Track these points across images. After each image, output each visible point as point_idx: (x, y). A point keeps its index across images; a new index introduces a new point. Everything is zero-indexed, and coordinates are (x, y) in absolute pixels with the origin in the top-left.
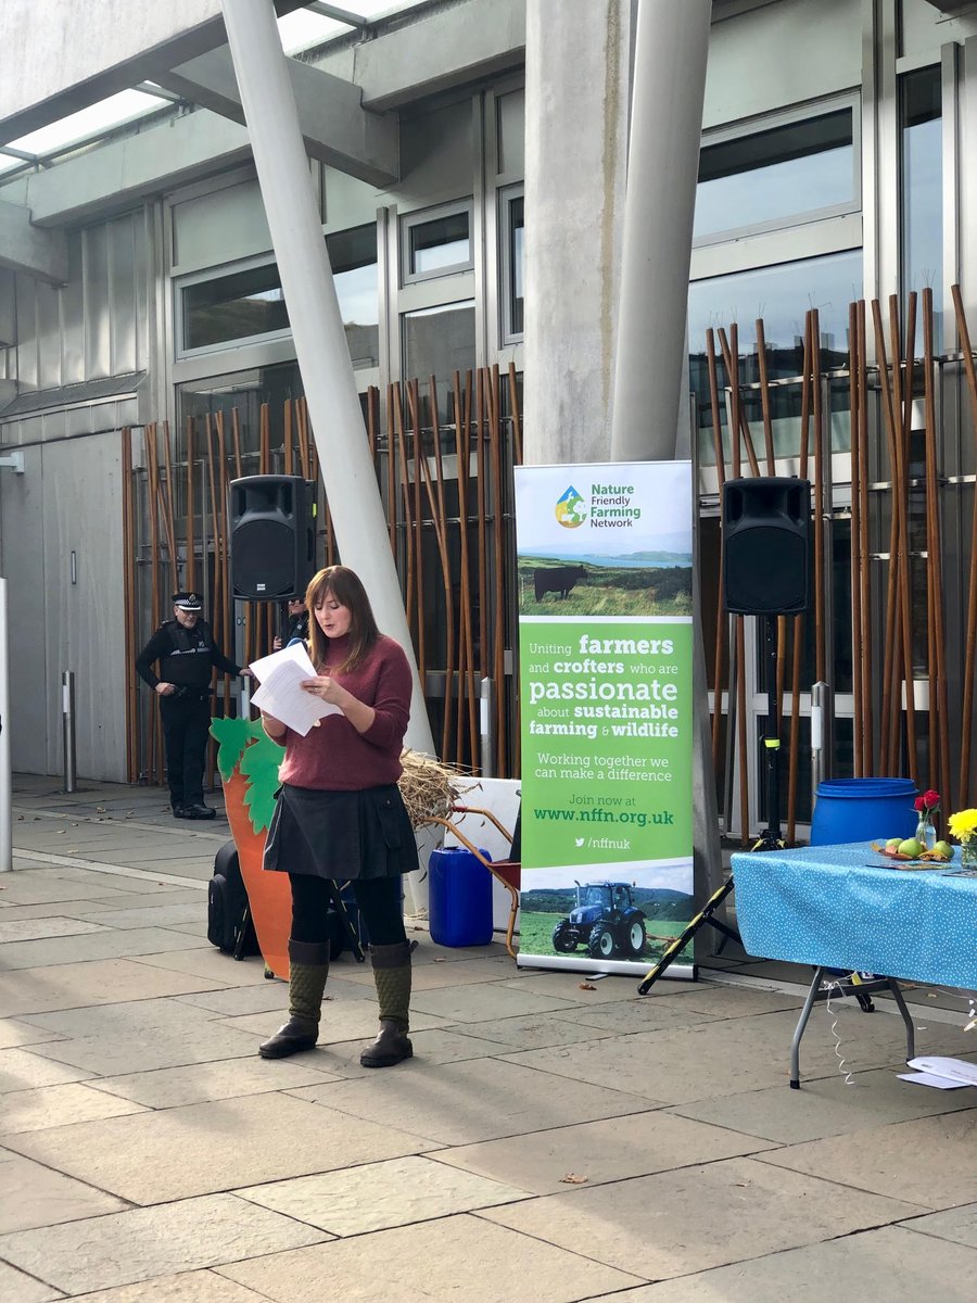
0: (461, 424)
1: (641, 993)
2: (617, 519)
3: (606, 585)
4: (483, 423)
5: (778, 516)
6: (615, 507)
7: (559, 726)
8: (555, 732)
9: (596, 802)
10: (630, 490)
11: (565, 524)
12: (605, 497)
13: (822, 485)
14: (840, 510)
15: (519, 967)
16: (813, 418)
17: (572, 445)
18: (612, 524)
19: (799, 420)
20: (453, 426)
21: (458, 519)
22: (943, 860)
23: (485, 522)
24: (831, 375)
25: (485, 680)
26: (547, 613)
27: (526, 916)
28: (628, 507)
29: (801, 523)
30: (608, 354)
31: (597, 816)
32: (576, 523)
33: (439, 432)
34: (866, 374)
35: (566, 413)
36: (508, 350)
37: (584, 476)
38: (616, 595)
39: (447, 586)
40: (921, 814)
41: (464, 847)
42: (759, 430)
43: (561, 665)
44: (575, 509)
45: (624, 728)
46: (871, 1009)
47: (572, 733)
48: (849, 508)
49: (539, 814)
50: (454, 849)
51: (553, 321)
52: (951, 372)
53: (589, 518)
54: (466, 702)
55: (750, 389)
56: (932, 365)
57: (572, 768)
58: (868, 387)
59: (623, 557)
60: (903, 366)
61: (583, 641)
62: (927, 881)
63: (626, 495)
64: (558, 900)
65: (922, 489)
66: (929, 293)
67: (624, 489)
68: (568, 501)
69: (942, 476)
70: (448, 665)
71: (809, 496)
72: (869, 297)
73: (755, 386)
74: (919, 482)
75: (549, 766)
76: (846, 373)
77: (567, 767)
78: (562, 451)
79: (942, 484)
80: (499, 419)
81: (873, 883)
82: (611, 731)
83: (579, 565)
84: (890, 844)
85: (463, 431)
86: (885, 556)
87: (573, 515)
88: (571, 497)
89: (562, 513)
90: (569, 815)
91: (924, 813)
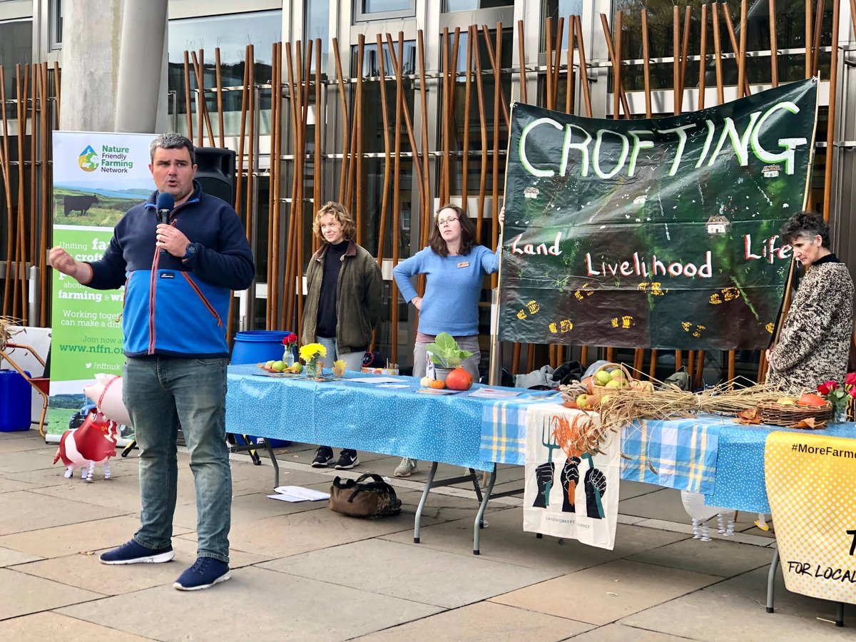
0: (21, 100)
1: (123, 456)
2: (118, 167)
3: (110, 208)
4: (36, 100)
5: (215, 171)
6: (116, 160)
7: (77, 294)
8: (75, 298)
9: (100, 340)
10: (127, 150)
11: (85, 169)
12: (111, 153)
13: (252, 155)
14: (263, 170)
15: (47, 443)
16: (248, 113)
17: (91, 119)
18: (115, 171)
19: (240, 113)
20: (15, 101)
21: (18, 162)
22: (296, 373)
23: (35, 165)
24: (260, 86)
25: (33, 268)
26: (72, 224)
27: (52, 410)
28: (125, 161)
29: (229, 176)
30: (116, 64)
31: (100, 350)
32: (92, 168)
33: (5, 104)
34: (281, 88)
35: (88, 99)
36: (54, 53)
37: (98, 140)
38: (116, 215)
39: (9, 206)
40: (286, 346)
41: (14, 369)
42: (216, 117)
43: (80, 256)
44: (92, 160)
45: (118, 296)
46: (259, 463)
47: (86, 298)
48: (269, 169)
49: (63, 348)
50: (7, 370)
51: (81, 39)
52: (332, 91)
53: (100, 166)
54: (20, 282)
55: (210, 91)
56: (320, 86)
57: (86, 320)
58: (282, 96)
59: (121, 191)
60: (303, 85)
61: (95, 242)
62: (285, 383)
63: (124, 153)
64: (73, 401)
65: (312, 160)
66: (320, 41)
67: (123, 149)
68: (87, 155)
69: (324, 153)
70: (9, 257)
71: (235, 161)
72: (285, 40)
73: (214, 90)
74: (311, 156)
75: (70, 318)
76: (270, 86)
77: (82, 319)
78: (85, 123)
79: (325, 159)
80: (46, 98)
81: (255, 384)
82: (111, 298)
83: (93, 195)
84: (268, 364)
85: (22, 104)
86: (289, 200)
87: (90, 164)
88: (89, 152)
89: (83, 162)
90: (82, 349)
91: (288, 346)
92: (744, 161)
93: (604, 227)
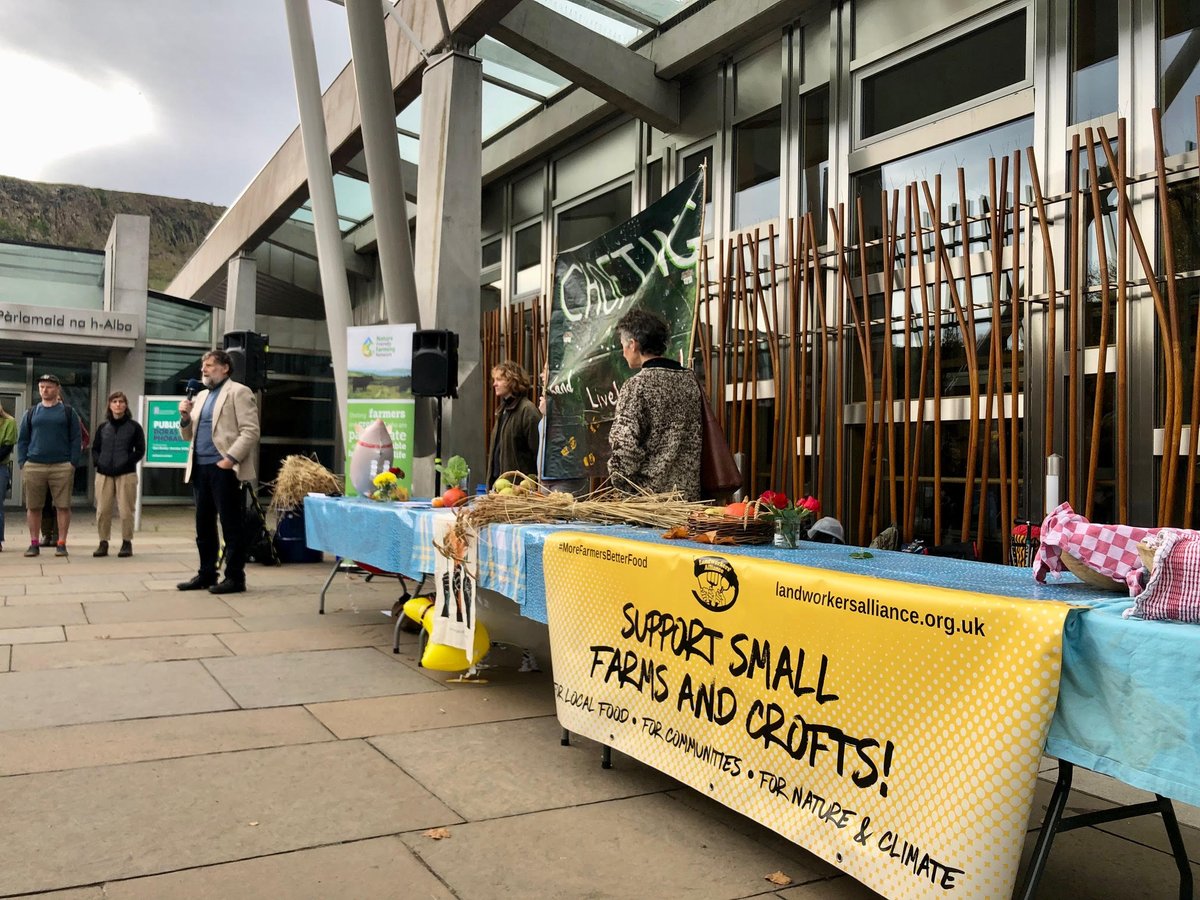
2: (386, 352)
3: (381, 384)
6: (386, 347)
10: (393, 338)
11: (366, 355)
12: (381, 342)
18: (384, 355)
26: (358, 398)
28: (390, 347)
32: (370, 354)
37: (373, 332)
38: (385, 389)
43: (362, 422)
44: (370, 348)
53: (375, 352)
59: (388, 371)
61: (371, 411)
63: (390, 341)
67: (389, 338)
68: (367, 344)
87: (369, 351)
89: (365, 350)
92: (666, 273)
93: (591, 360)
